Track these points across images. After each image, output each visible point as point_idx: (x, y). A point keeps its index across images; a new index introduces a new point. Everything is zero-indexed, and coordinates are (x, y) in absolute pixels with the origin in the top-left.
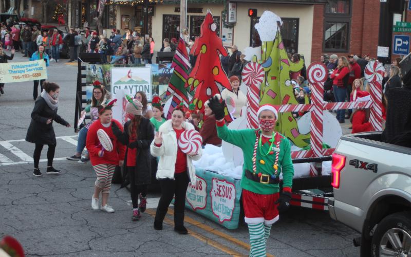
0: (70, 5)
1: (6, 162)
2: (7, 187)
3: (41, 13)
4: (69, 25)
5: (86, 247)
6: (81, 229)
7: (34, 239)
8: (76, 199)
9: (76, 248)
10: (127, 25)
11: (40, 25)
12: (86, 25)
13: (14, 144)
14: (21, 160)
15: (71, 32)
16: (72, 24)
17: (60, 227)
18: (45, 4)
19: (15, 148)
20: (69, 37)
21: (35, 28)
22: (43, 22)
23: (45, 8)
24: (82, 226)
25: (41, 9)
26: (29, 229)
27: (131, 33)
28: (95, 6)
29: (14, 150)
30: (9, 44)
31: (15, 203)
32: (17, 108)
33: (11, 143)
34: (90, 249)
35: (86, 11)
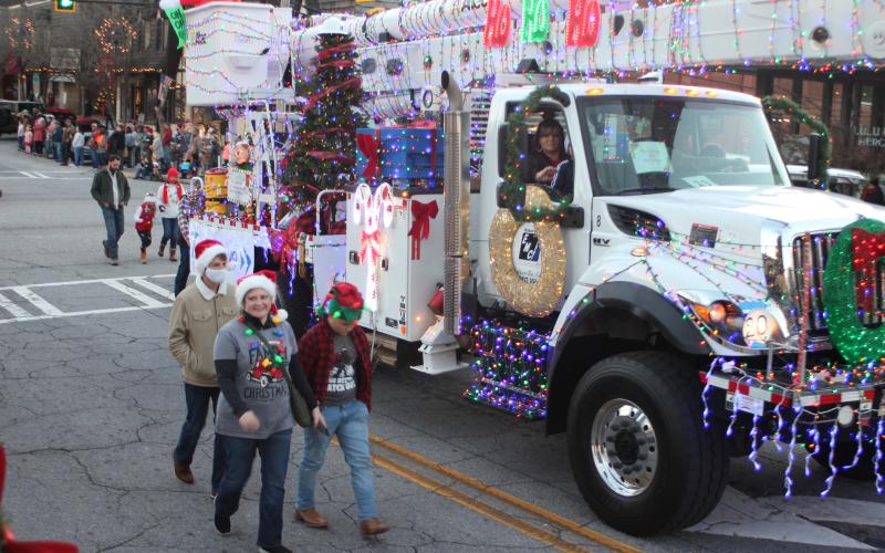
0: (119, 89)
1: (21, 315)
2: (21, 352)
3: (77, 100)
4: (118, 118)
5: (135, 438)
6: (127, 412)
7: (60, 427)
8: (121, 369)
9: (121, 440)
10: (200, 119)
11: (75, 118)
12: (142, 117)
13: (35, 290)
14: (44, 314)
15: (119, 129)
16: (121, 117)
17: (98, 410)
18: (82, 88)
19: (35, 296)
20: (116, 135)
21: (68, 122)
22: (80, 113)
23: (83, 93)
24: (129, 408)
25: (77, 95)
26: (52, 413)
27: (207, 129)
28: (155, 91)
29: (34, 299)
30: (31, 145)
31: (34, 375)
32: (39, 237)
33: (30, 288)
34: (140, 440)
35: (142, 97)
